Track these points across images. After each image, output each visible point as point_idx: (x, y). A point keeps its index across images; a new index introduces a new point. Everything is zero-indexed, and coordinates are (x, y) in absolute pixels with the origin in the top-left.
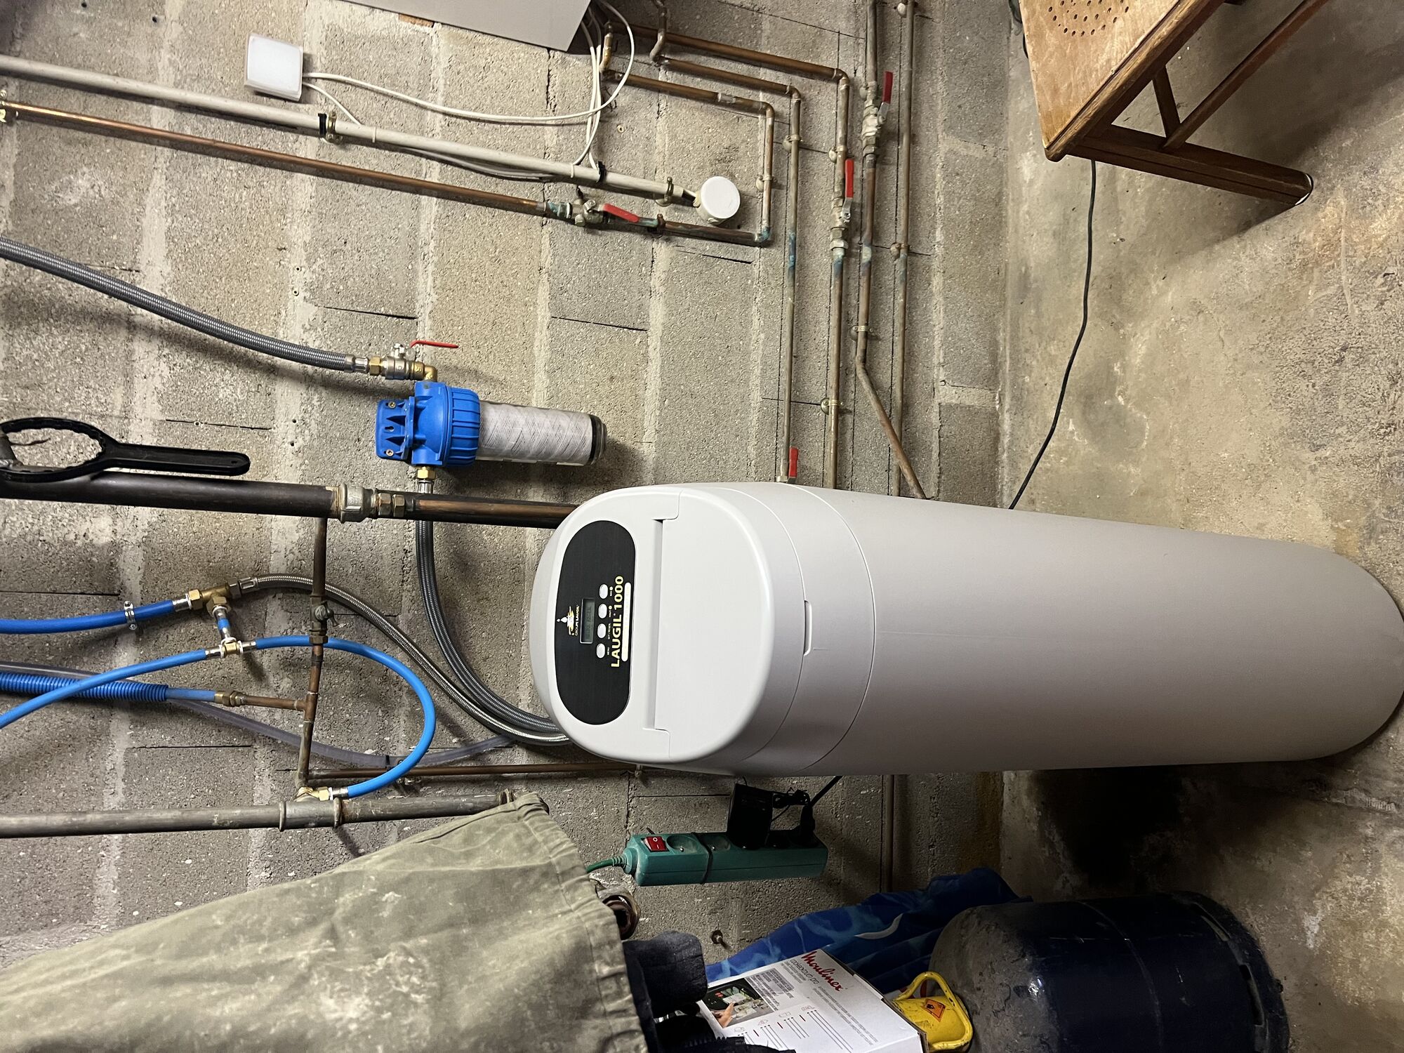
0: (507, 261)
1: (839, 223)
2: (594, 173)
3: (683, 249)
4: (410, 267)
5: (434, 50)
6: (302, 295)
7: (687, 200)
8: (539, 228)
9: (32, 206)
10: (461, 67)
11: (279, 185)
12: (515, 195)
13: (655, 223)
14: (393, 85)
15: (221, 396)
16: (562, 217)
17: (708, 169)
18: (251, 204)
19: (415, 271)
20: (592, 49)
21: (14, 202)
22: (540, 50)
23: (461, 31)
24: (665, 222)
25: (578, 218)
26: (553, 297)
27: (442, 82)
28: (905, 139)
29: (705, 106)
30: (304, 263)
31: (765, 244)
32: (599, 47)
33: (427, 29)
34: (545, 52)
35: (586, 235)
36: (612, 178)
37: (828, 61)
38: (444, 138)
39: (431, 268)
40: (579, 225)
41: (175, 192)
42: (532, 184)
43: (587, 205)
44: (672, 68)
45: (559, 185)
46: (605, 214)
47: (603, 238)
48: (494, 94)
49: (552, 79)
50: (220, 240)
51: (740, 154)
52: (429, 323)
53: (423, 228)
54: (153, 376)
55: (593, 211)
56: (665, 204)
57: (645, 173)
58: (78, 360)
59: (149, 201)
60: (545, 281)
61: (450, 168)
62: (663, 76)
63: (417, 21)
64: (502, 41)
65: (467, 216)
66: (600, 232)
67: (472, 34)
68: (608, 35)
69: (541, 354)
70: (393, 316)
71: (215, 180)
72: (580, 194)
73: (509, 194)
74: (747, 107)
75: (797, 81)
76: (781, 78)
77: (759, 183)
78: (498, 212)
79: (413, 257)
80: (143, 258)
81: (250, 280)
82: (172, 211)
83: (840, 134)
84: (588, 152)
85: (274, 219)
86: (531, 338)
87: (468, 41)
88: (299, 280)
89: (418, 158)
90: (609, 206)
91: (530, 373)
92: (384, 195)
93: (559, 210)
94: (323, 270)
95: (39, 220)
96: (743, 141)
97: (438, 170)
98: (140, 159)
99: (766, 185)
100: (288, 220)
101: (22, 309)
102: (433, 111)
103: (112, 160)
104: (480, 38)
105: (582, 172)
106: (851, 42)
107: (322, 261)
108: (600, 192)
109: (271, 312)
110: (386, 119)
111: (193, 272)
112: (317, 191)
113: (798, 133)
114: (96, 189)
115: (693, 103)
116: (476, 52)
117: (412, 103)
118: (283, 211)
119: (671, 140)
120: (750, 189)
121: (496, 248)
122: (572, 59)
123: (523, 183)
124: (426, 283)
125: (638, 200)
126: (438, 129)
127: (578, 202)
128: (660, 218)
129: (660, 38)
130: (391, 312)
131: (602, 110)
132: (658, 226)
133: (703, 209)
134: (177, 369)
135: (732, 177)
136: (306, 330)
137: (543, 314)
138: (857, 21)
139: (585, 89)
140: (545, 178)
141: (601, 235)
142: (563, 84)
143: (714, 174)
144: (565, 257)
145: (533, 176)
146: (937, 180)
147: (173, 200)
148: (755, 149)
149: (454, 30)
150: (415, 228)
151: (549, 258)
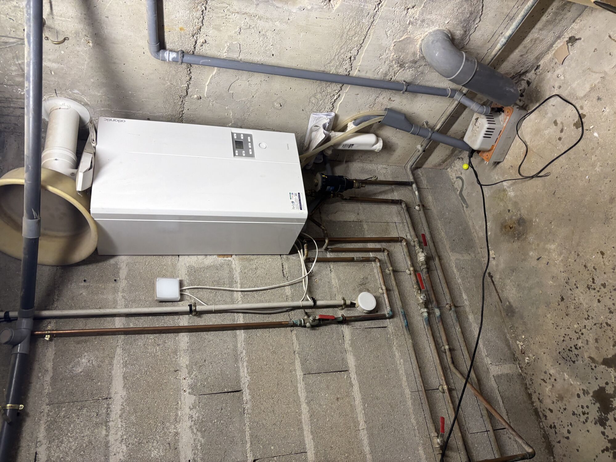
0: (279, 352)
1: (421, 301)
2: (311, 303)
3: (355, 328)
4: (236, 365)
5: (233, 266)
6: (188, 391)
7: (353, 305)
8: (290, 333)
9: (61, 377)
10: (246, 271)
11: (173, 340)
12: (278, 321)
13: (341, 318)
14: (218, 284)
15: (152, 456)
16: (301, 326)
17: (357, 289)
18: (161, 352)
19: (238, 367)
20: (299, 251)
21: (53, 378)
22: (277, 256)
23: (243, 256)
24: (346, 317)
25: (308, 324)
26: (302, 364)
27: (238, 278)
28: (437, 259)
29: (349, 263)
30: (187, 375)
31: (392, 317)
32: (302, 250)
33: (229, 258)
34: (279, 257)
35: (311, 331)
36: (319, 303)
37: (394, 235)
38: (243, 303)
39: (245, 364)
40: (308, 328)
41: (126, 355)
42: (284, 313)
43: (311, 318)
44: (333, 251)
45: (295, 311)
46: (319, 319)
47: (320, 330)
48: (261, 278)
49: (284, 266)
50: (148, 373)
51: (369, 280)
52: (248, 391)
53: (239, 345)
54: (119, 453)
55: (314, 320)
56: (343, 309)
57: (331, 297)
58: (82, 453)
59: (115, 362)
60: (297, 357)
61: (247, 315)
62: (329, 255)
63: (225, 256)
64: (261, 256)
65: (258, 335)
66: (317, 328)
67: (248, 256)
68: (305, 245)
69: (302, 395)
70: (231, 392)
71: (144, 345)
72: (306, 313)
73: (274, 321)
74: (368, 260)
75: (384, 245)
76: (377, 246)
77: (380, 291)
78: (271, 330)
79: (236, 361)
80: (113, 391)
81: (163, 390)
82: (125, 365)
83: (409, 263)
84: (306, 294)
85: (171, 357)
86: (296, 387)
87: (247, 259)
88: (185, 384)
89: (233, 314)
90: (321, 315)
91: (299, 405)
92: (220, 334)
93: (299, 323)
94: (196, 376)
95: (64, 384)
96: (369, 274)
97: (242, 317)
98: (110, 343)
99: (385, 291)
100: (178, 356)
101: (55, 431)
102: (237, 291)
103: (98, 347)
104: (252, 257)
105: (305, 303)
106: (401, 225)
107: (195, 372)
108: (314, 310)
109: (174, 404)
110: (217, 300)
111: (136, 392)
112: (190, 339)
113: (392, 266)
114: (91, 362)
115: (344, 263)
116: (251, 263)
117: (227, 290)
118: (175, 352)
119: (338, 281)
120: (378, 294)
121: (273, 347)
122: (291, 257)
123: (280, 314)
124: (244, 372)
125: (331, 310)
126: (240, 299)
127: (306, 317)
128: (343, 316)
129: (327, 241)
130: (230, 390)
131: (308, 275)
132: (343, 320)
133: (361, 308)
134: (130, 446)
135: (368, 291)
136: (191, 409)
137: (299, 374)
138: (401, 217)
139: (298, 267)
140: (289, 310)
141: (318, 330)
142: (289, 268)
143: (361, 291)
144: (304, 343)
145: (285, 310)
146: (455, 272)
147: (126, 359)
148: (374, 276)
149: (241, 256)
150: (236, 346)
151: (297, 346)
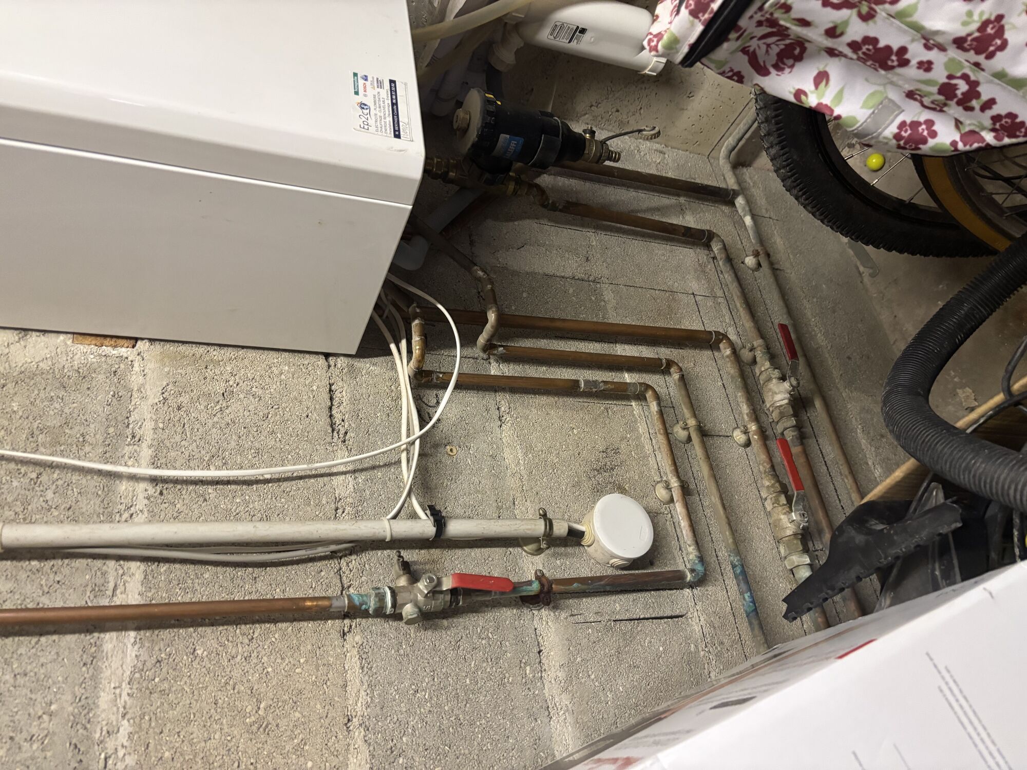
0: (283, 723)
1: (790, 530)
2: (425, 526)
3: (580, 619)
5: (135, 380)
7: (575, 537)
8: (338, 642)
10: (185, 399)
12: (291, 593)
13: (536, 587)
14: (55, 444)
16: (379, 613)
17: (587, 485)
20: (393, 347)
22: (313, 358)
23: (182, 348)
24: (551, 582)
25: (408, 610)
27: (149, 425)
29: (561, 400)
31: (701, 581)
32: (404, 343)
33: (123, 351)
34: (321, 361)
35: (422, 634)
36: (455, 528)
38: (153, 517)
40: (410, 622)
42: (319, 564)
43: (422, 586)
44: (505, 359)
45: (365, 556)
46: (454, 592)
47: (453, 631)
48: (243, 431)
49: (337, 395)
51: (623, 457)
55: (435, 591)
56: (539, 551)
57: (499, 508)
60: (360, 742)
61: (164, 568)
62: (495, 369)
63: (107, 341)
64: (251, 354)
65: (199, 652)
66: (445, 622)
67: (202, 350)
68: (417, 322)
72: (406, 567)
73: (278, 595)
74: (620, 393)
77: (661, 493)
78: (258, 629)
83: (745, 409)
84: (409, 495)
87: (195, 359)
89: (98, 563)
90: (461, 577)
93: (372, 604)
96: (622, 439)
97: (139, 576)
99: (677, 494)
102: (133, 478)
104: (215, 353)
105: (404, 528)
106: (710, 303)
108: (435, 553)
110: (36, 503)
113: (695, 416)
115: (543, 400)
116: (208, 374)
117: (90, 471)
119: (526, 454)
120: (654, 505)
121: (259, 701)
122: (366, 365)
123: (301, 567)
125: (497, 553)
126: (141, 503)
127: (403, 582)
128: (540, 577)
129: (492, 317)
132: (541, 591)
133: (603, 548)
135: (622, 490)
138: (709, 280)
139: (388, 402)
140: (340, 551)
141: (447, 628)
142: (354, 401)
143: (599, 491)
144: (390, 684)
145: (321, 551)
148: (639, 446)
149: (171, 348)
150: (86, 706)
151: (363, 693)
